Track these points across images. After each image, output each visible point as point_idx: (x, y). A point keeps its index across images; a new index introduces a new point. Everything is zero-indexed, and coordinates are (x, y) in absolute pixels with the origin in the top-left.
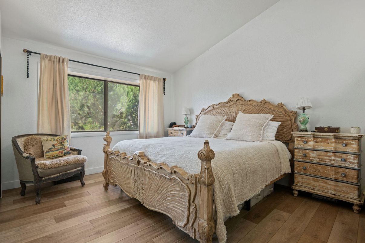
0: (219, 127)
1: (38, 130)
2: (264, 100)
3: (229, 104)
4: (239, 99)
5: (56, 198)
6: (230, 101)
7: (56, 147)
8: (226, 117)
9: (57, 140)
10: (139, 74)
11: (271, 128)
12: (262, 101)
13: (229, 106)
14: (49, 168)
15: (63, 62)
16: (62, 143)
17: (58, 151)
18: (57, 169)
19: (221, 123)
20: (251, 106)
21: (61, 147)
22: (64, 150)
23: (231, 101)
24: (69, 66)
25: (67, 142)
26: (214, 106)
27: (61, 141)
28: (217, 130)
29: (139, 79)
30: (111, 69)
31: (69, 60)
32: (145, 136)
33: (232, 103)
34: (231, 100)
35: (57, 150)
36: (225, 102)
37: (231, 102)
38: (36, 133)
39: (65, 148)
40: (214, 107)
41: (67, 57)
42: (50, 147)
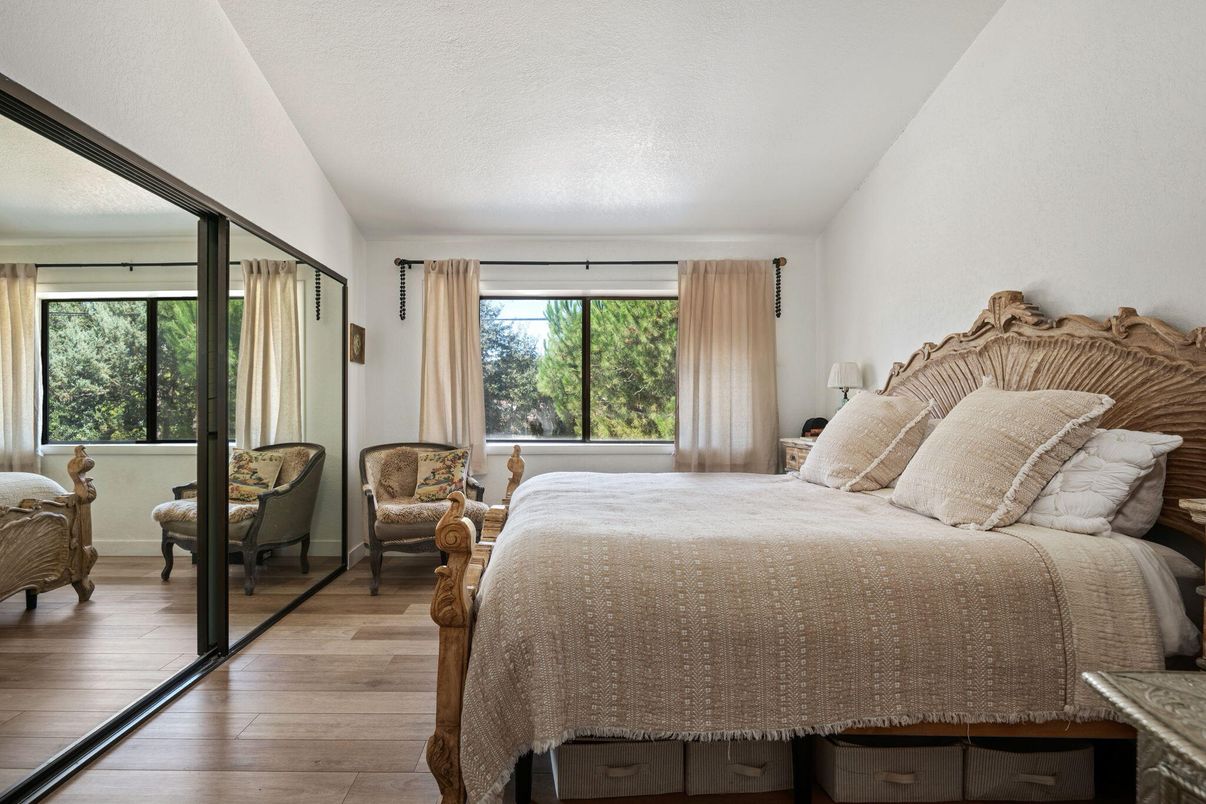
0: (890, 448)
1: (421, 435)
2: (1130, 312)
3: (981, 342)
4: (1014, 318)
5: (419, 593)
6: (981, 328)
7: (437, 477)
8: (932, 401)
9: (443, 461)
10: (676, 263)
11: (1097, 469)
12: (1114, 322)
13: (978, 349)
14: (392, 522)
15: (466, 271)
16: (450, 467)
17: (439, 486)
18: (410, 527)
19: (904, 430)
20: (1063, 352)
21: (446, 476)
22: (450, 485)
23: (989, 326)
24: (482, 276)
25: (463, 466)
26: (929, 354)
27: (449, 463)
28: (882, 457)
29: (676, 276)
30: (587, 264)
31: (482, 263)
32: (694, 461)
33: (990, 336)
34: (984, 324)
35: (438, 482)
36: (965, 335)
37: (989, 334)
38: (417, 441)
39: (453, 480)
40: (932, 356)
41: (473, 256)
42: (428, 476)
